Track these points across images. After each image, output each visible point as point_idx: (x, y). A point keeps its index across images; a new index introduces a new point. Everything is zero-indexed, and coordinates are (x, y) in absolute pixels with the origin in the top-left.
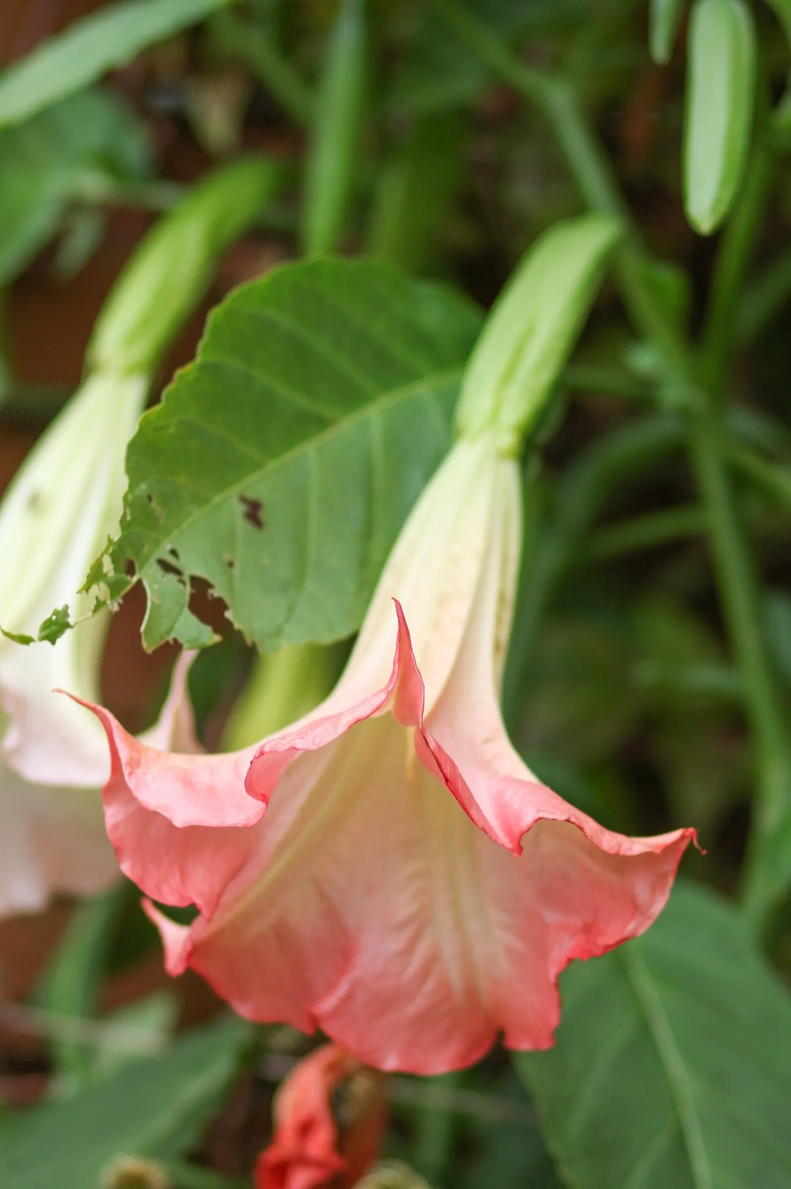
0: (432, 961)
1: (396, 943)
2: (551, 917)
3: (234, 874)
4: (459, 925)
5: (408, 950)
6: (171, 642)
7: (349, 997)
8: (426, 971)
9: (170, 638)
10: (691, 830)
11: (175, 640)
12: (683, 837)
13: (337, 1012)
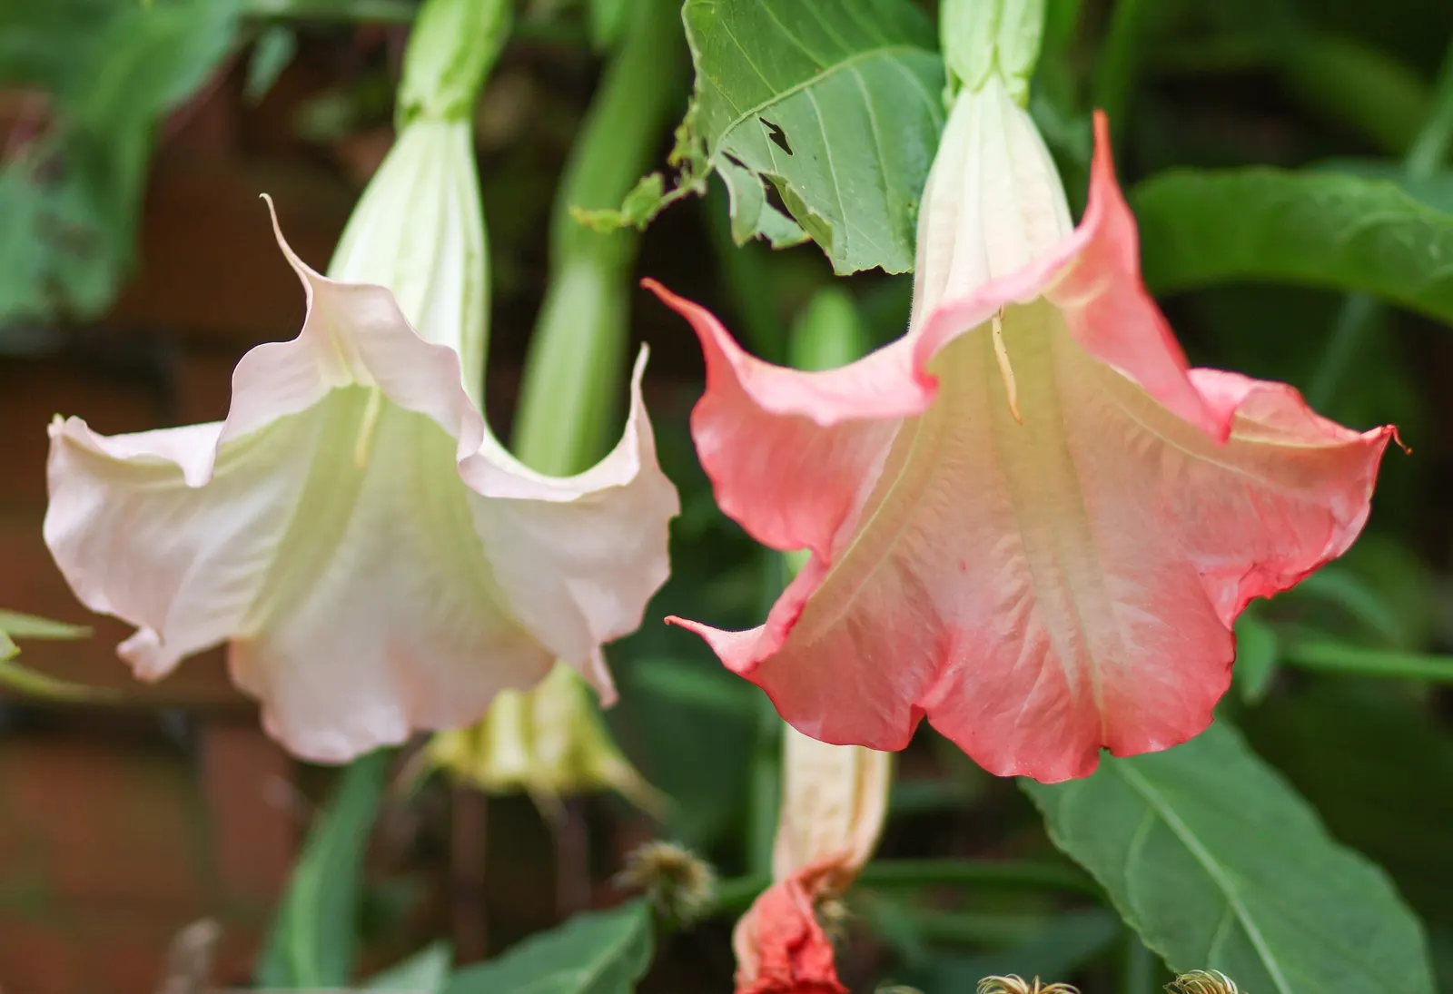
0: (1044, 646)
1: (1005, 625)
2: (1206, 562)
3: (838, 523)
4: (1070, 605)
5: (1017, 635)
6: (759, 237)
7: (957, 689)
8: (1038, 661)
9: (757, 232)
10: (1389, 427)
11: (763, 236)
12: (1382, 436)
13: (947, 706)
